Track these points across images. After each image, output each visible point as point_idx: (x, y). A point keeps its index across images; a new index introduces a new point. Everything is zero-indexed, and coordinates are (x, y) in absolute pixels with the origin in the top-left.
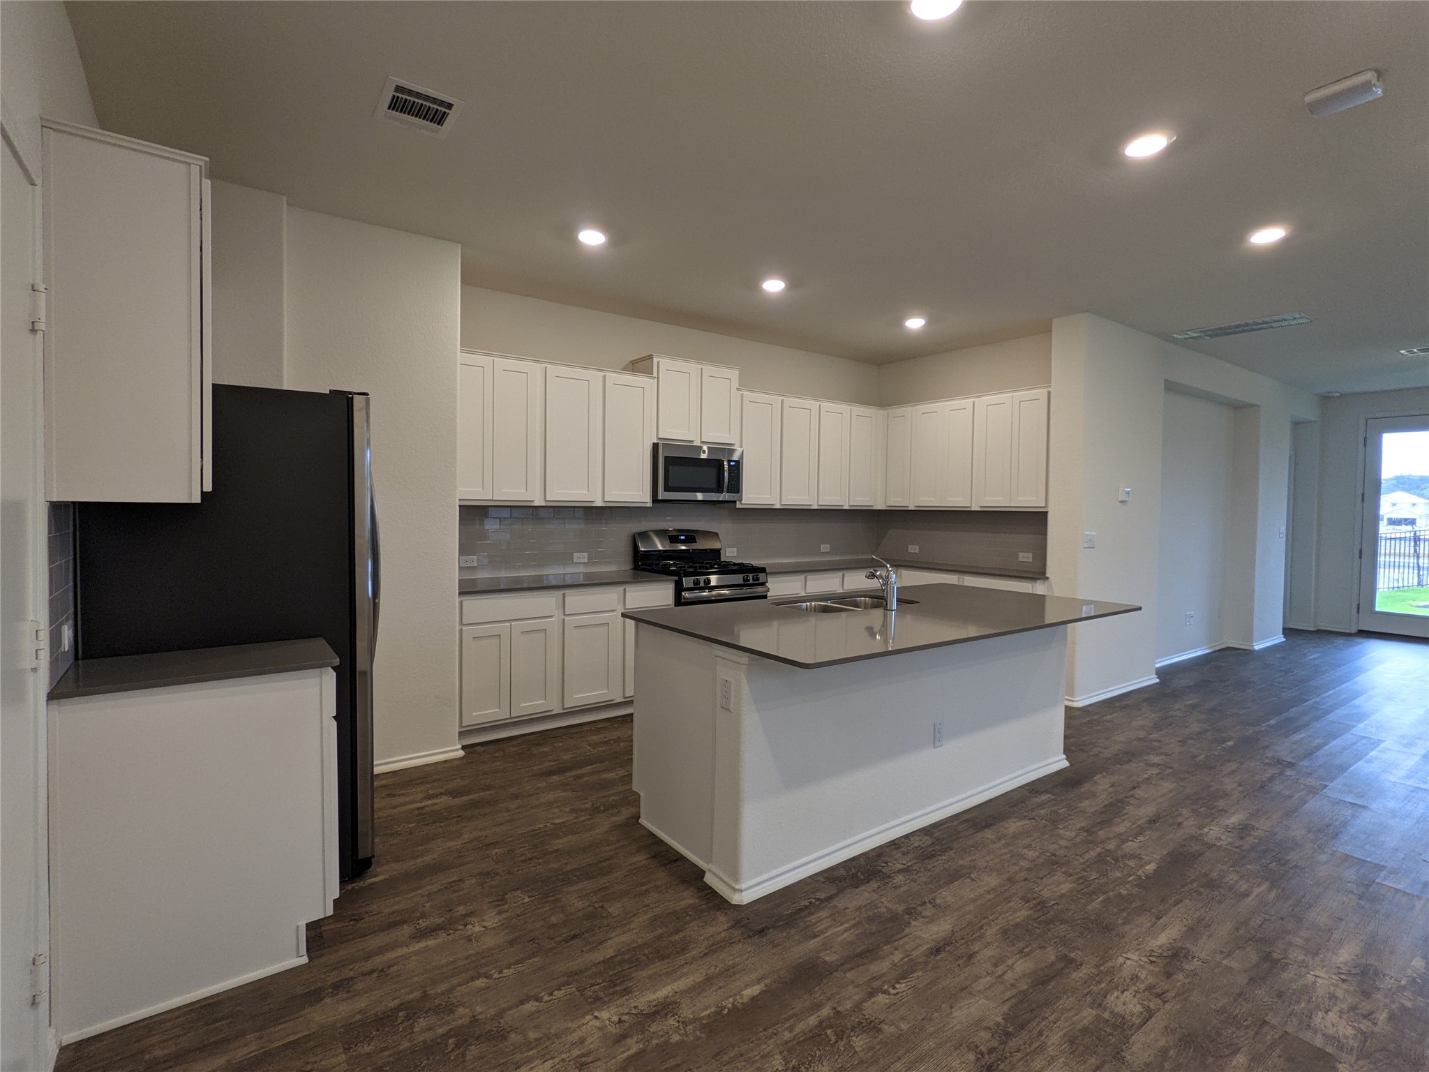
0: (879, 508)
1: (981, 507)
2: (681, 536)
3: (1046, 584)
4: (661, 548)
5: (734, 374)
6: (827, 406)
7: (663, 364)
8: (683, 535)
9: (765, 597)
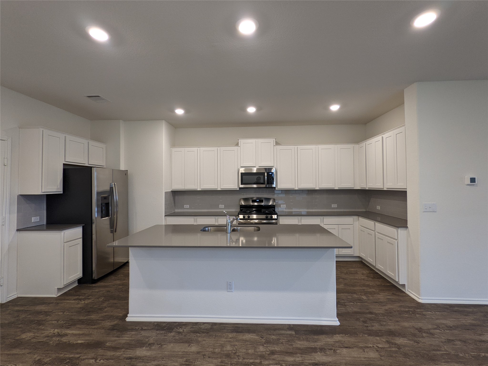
0: (358, 189)
1: (387, 188)
2: (257, 200)
3: (407, 230)
4: (243, 204)
5: (272, 141)
6: (321, 147)
7: (242, 142)
8: (258, 200)
9: (276, 224)
